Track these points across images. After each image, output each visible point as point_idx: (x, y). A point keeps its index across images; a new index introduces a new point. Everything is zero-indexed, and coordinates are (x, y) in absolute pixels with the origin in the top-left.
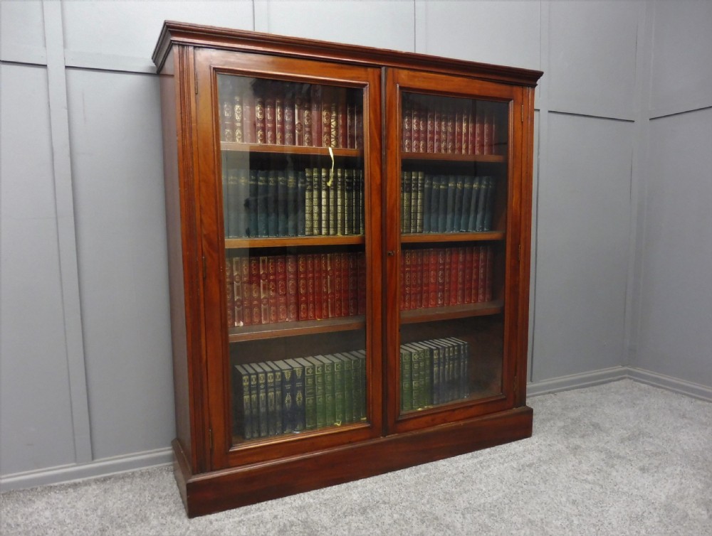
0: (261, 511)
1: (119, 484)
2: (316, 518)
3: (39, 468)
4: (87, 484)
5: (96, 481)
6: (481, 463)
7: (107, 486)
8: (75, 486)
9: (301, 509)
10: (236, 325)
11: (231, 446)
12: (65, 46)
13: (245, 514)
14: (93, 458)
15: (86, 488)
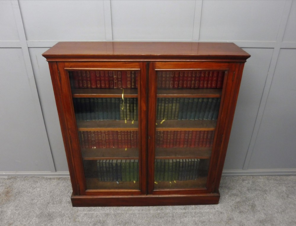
0: (94, 211)
1: (63, 181)
2: (108, 222)
3: (40, 171)
4: (54, 179)
5: (57, 178)
6: (184, 213)
7: (59, 182)
8: (50, 179)
9: (107, 215)
10: (93, 148)
11: (86, 190)
12: (27, 40)
13: (89, 211)
14: (56, 171)
15: (53, 180)
